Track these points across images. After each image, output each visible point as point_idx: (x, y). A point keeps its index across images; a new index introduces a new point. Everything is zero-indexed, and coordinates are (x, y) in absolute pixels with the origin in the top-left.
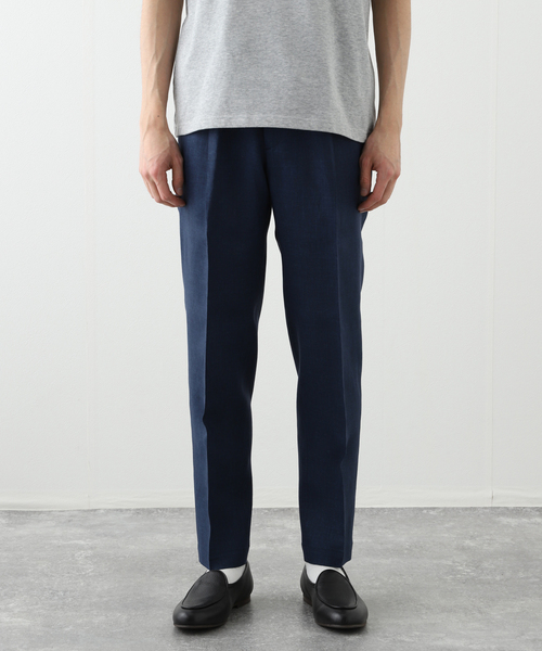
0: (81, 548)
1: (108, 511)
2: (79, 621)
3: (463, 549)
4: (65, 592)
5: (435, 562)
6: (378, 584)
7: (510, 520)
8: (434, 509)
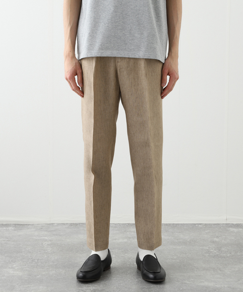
0: (46, 240)
1: (58, 224)
2: (44, 273)
3: (213, 242)
4: (38, 260)
5: (201, 248)
6: (175, 257)
7: (234, 229)
8: (201, 224)
